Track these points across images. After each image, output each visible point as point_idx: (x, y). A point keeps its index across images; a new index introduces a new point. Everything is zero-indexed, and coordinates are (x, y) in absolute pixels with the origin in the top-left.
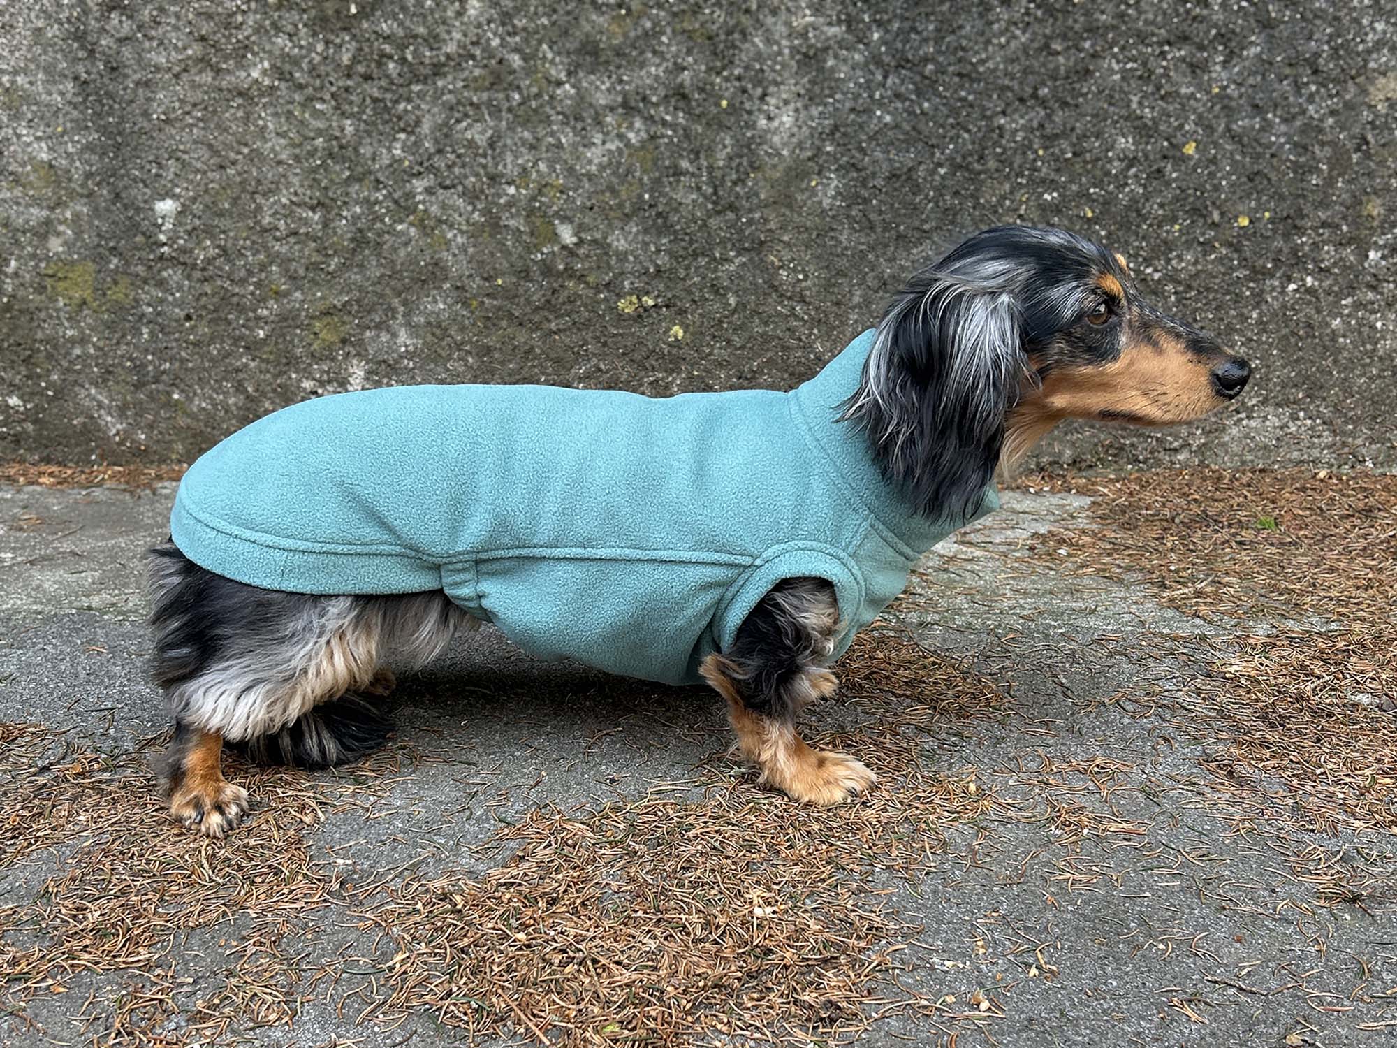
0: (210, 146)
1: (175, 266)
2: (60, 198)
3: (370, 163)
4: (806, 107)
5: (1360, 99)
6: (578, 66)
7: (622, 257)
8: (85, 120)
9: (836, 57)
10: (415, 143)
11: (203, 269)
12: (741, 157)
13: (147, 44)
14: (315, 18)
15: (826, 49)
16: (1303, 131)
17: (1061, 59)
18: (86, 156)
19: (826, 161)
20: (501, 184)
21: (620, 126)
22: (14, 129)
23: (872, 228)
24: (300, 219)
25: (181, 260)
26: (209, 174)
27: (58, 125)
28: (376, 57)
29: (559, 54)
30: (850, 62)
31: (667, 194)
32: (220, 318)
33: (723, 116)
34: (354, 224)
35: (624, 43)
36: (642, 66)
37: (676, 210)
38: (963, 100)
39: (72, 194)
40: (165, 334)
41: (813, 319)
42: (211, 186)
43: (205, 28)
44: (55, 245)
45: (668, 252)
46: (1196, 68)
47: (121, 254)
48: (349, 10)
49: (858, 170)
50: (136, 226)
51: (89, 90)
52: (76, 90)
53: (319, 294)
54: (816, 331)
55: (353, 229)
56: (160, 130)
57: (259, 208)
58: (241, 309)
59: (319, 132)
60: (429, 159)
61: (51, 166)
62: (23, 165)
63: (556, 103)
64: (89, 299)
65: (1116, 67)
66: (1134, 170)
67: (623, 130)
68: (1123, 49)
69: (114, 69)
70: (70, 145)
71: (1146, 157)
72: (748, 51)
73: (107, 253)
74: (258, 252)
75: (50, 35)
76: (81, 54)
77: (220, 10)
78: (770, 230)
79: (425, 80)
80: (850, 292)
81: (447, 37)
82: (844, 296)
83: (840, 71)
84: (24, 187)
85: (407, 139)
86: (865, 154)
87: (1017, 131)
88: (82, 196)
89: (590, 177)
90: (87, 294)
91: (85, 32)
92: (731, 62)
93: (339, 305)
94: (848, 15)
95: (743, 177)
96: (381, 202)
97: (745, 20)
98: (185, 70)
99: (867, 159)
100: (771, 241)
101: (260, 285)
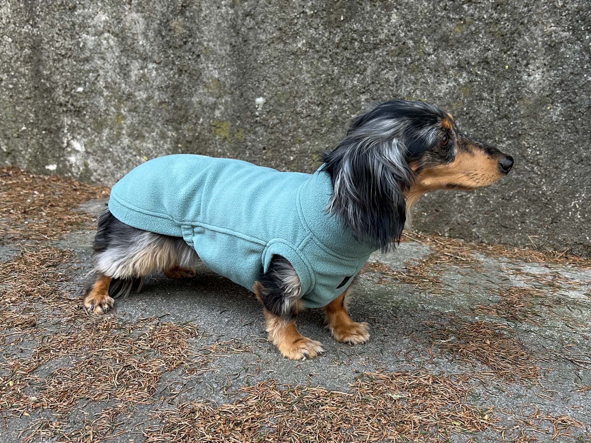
0: (279, 76)
1: (261, 126)
2: (221, 94)
3: (343, 86)
6: (439, 47)
8: (233, 62)
9: (565, 47)
10: (363, 79)
11: (272, 128)
12: (513, 93)
13: (259, 31)
14: (326, 22)
15: (561, 42)
18: (232, 77)
19: (556, 98)
21: (456, 75)
22: (207, 64)
23: (577, 132)
24: (312, 109)
25: (263, 124)
26: (278, 88)
27: (223, 63)
28: (350, 40)
29: (430, 41)
30: (573, 50)
31: (475, 108)
32: (276, 150)
33: (505, 73)
34: (334, 113)
35: (461, 37)
36: (469, 48)
37: (479, 116)
39: (225, 93)
40: (255, 155)
41: (543, 174)
42: (278, 93)
43: (282, 24)
44: (217, 113)
45: (473, 136)
47: (241, 119)
48: (340, 18)
50: (248, 108)
51: (235, 50)
52: (230, 49)
53: (317, 143)
54: (544, 180)
55: (333, 115)
56: (260, 68)
57: (296, 103)
58: (285, 147)
59: (324, 72)
60: (368, 86)
61: (219, 80)
62: (208, 79)
63: (427, 64)
64: (228, 137)
67: (457, 77)
69: (245, 41)
70: (226, 72)
72: (521, 42)
73: (236, 118)
74: (294, 122)
75: (223, 26)
76: (234, 34)
77: (288, 17)
78: (524, 129)
79: (370, 51)
80: (563, 162)
81: (381, 32)
82: (560, 165)
83: (567, 54)
84: (208, 88)
85: (360, 77)
86: (577, 96)
88: (229, 93)
89: (440, 98)
90: (227, 135)
91: (236, 25)
92: (513, 48)
93: (324, 148)
94: (573, 26)
95: (513, 103)
96: (346, 104)
97: (521, 28)
98: (273, 43)
99: (577, 98)
100: (525, 134)
101: (293, 137)
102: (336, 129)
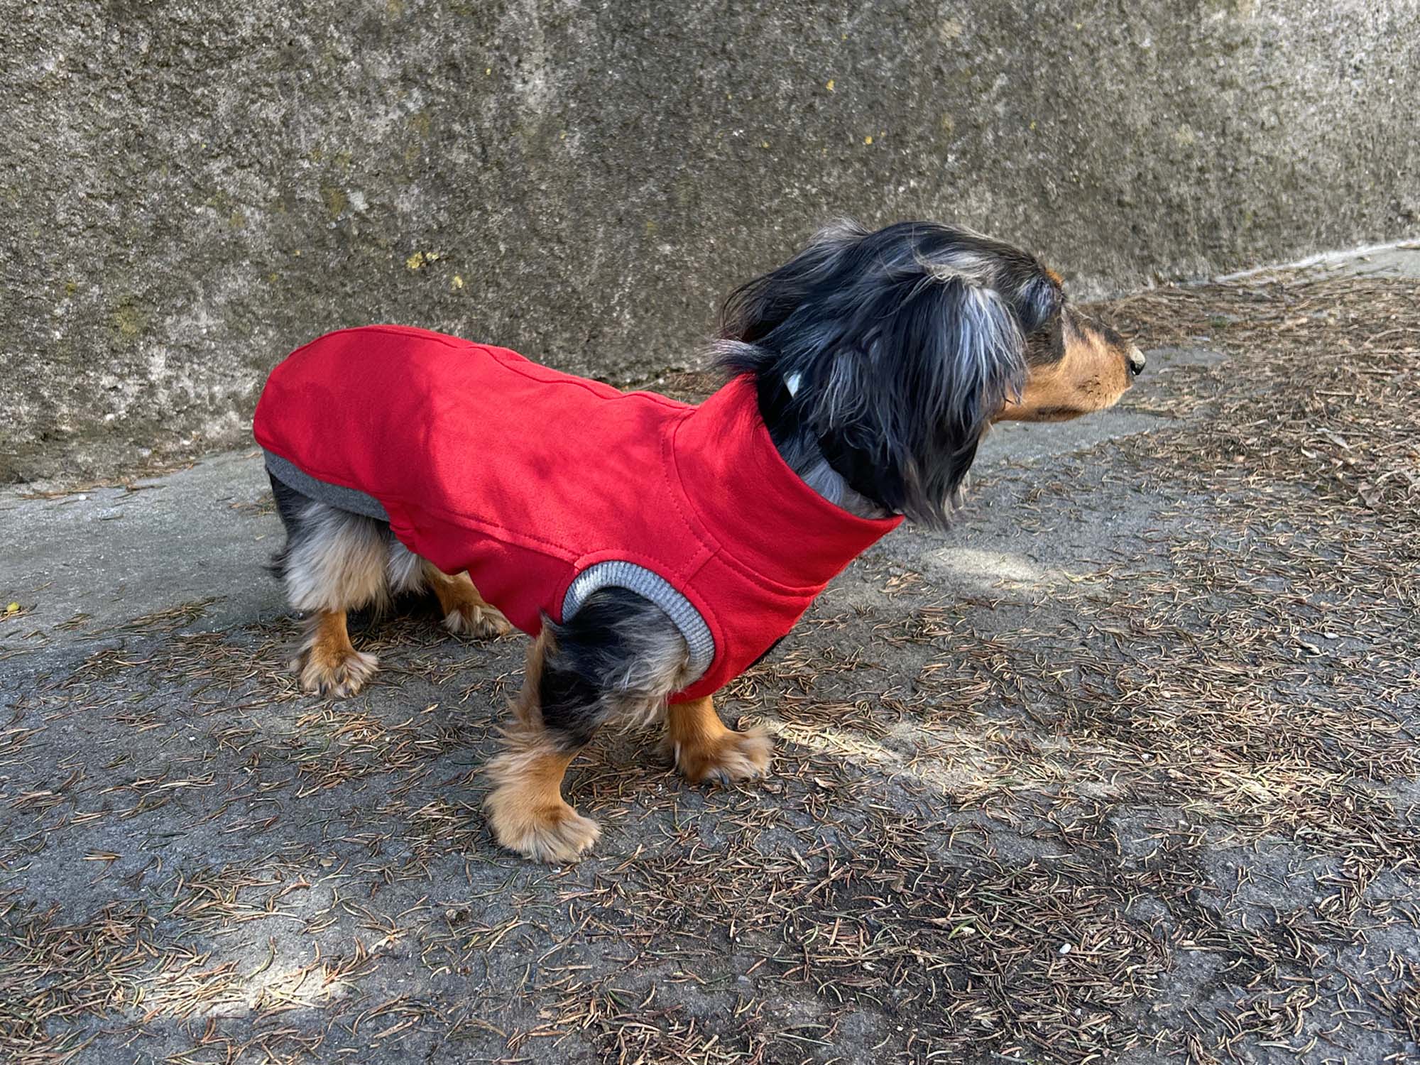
3: (167, 149)
4: (554, 71)
5: (934, 39)
6: (362, 43)
7: (406, 218)
9: (575, 26)
10: (213, 126)
12: (504, 117)
14: (109, 8)
15: (568, 18)
16: (902, 65)
17: (742, 19)
19: (572, 117)
20: (295, 159)
21: (400, 97)
23: (609, 172)
24: (97, 212)
28: (172, 44)
29: (345, 33)
30: (586, 29)
31: (444, 156)
33: (488, 83)
34: (153, 211)
35: (402, 20)
36: (418, 41)
37: (452, 170)
38: (673, 57)
45: (446, 209)
46: (832, 21)
49: (598, 122)
53: (118, 286)
55: (153, 216)
57: (53, 205)
58: (35, 312)
59: (115, 122)
60: (227, 141)
63: (343, 80)
65: (777, 23)
66: (793, 107)
67: (403, 100)
68: (782, 8)
71: (802, 94)
72: (505, 23)
74: (52, 250)
78: (531, 181)
79: (220, 64)
80: (595, 229)
81: (241, 21)
82: (591, 234)
83: (579, 37)
85: (204, 123)
86: (602, 108)
87: (712, 80)
89: (376, 146)
92: (493, 34)
93: (140, 294)
95: (506, 136)
96: (180, 187)
99: (603, 112)
100: (532, 191)
101: (55, 284)
102: (163, 247)
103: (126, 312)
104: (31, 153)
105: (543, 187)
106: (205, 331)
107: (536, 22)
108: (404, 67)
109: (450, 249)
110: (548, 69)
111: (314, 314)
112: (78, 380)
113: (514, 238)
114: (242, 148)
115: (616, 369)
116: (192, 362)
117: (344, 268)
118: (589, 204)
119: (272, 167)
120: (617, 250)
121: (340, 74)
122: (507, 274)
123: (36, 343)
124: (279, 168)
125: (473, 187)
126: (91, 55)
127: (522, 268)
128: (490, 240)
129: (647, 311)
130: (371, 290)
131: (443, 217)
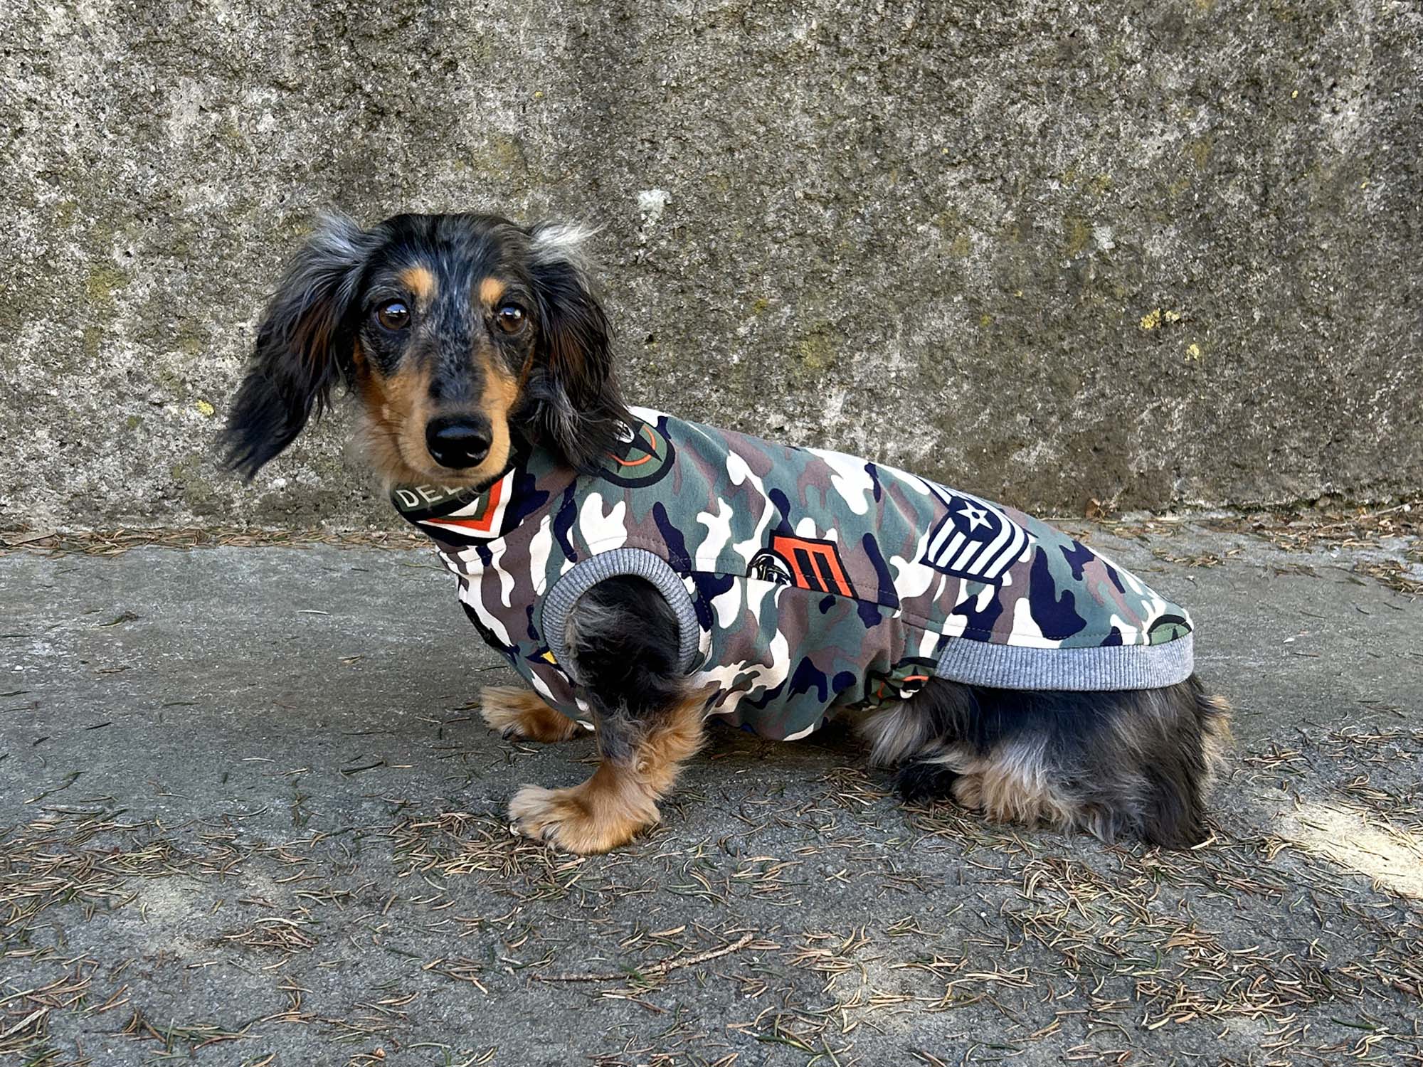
1: (647, 273)
2: (520, 183)
3: (904, 150)
4: (1373, 102)
6: (1158, 41)
8: (571, 83)
10: (961, 127)
18: (564, 130)
19: (1379, 162)
20: (1044, 178)
21: (1184, 114)
22: (478, 91)
24: (810, 217)
25: (658, 267)
26: (713, 158)
27: (536, 88)
29: (1139, 29)
31: (1216, 194)
32: (689, 340)
33: (1292, 108)
35: (1209, 19)
36: (1221, 46)
37: (1222, 213)
39: (536, 179)
41: (1332, 336)
42: (712, 173)
49: (1410, 172)
51: (585, 45)
53: (811, 309)
54: (1332, 349)
56: (665, 100)
58: (718, 328)
59: (854, 110)
60: (974, 147)
61: (517, 141)
62: (479, 138)
63: (1123, 85)
67: (1186, 119)
70: (545, 114)
72: (1330, 35)
74: (752, 256)
78: (1312, 237)
80: (1373, 306)
82: (1367, 311)
85: (953, 122)
88: (547, 181)
92: (1311, 48)
93: (834, 321)
95: (1296, 176)
96: (907, 198)
100: (1310, 249)
101: (746, 298)
102: (871, 268)
103: (815, 340)
104: (754, 137)
105: (1324, 246)
106: (893, 375)
107: (1367, 37)
108: (1198, 78)
109: (1195, 309)
110: (1366, 98)
111: (1019, 370)
112: (744, 414)
113: (1274, 305)
114: (988, 158)
115: (1356, 485)
116: (871, 411)
117: (1068, 318)
118: (1375, 274)
119: (1016, 185)
120: (1393, 336)
121: (1120, 78)
122: (1254, 349)
123: (710, 364)
124: (1024, 186)
125: (1241, 236)
126: (847, 25)
127: (1274, 345)
128: (1244, 303)
129: (1410, 417)
130: (1092, 349)
131: (1198, 269)
